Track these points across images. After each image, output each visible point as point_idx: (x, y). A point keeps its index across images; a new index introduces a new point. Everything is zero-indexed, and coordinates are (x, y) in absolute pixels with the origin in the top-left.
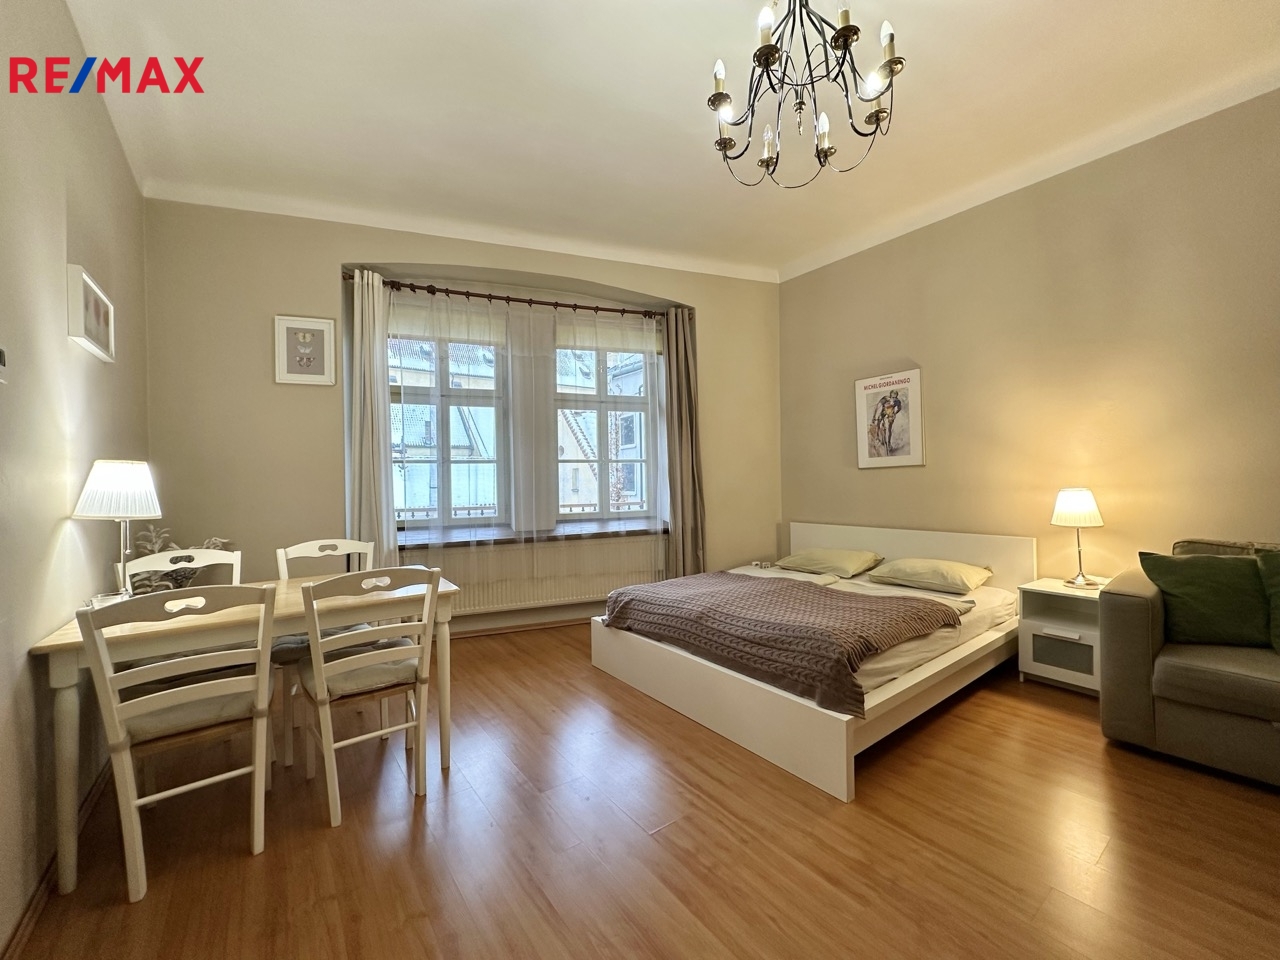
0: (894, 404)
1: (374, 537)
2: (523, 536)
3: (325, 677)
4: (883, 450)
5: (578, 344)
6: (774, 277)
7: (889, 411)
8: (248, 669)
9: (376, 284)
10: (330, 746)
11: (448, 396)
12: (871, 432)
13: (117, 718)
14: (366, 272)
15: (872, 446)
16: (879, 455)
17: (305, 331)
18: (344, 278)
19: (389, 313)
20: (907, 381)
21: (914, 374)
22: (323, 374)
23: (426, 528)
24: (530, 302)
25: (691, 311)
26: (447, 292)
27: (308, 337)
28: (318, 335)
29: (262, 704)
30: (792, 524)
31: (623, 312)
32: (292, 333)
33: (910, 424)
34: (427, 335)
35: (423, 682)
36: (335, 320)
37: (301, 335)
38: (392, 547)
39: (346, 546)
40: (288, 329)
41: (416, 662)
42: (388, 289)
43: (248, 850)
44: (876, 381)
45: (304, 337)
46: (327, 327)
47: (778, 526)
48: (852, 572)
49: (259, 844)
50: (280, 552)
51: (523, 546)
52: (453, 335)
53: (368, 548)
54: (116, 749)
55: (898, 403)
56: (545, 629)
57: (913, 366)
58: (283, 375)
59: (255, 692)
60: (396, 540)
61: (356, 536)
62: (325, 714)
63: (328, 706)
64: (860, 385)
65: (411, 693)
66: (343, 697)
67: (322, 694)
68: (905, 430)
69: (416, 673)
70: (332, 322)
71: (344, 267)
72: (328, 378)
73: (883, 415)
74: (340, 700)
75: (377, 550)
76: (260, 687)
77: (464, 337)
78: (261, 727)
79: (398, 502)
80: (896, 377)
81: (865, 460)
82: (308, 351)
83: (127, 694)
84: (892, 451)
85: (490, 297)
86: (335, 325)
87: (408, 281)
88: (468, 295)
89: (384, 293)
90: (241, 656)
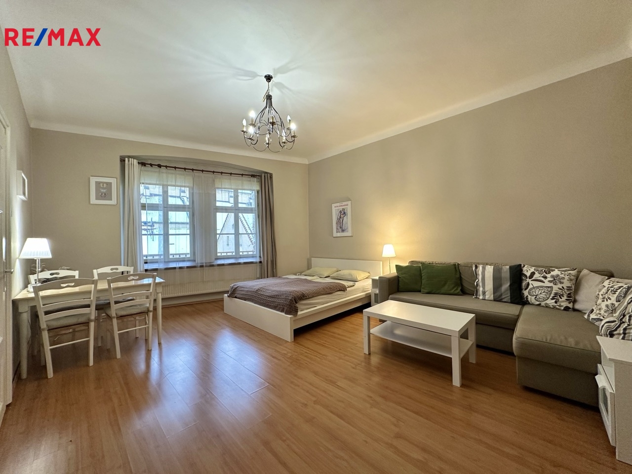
0: (343, 213)
1: (134, 264)
2: (199, 265)
3: (114, 310)
4: (340, 230)
5: (223, 187)
6: (306, 162)
7: (342, 216)
8: (88, 306)
9: (135, 164)
10: (117, 333)
11: (167, 208)
12: (337, 223)
13: (44, 320)
14: (130, 159)
15: (337, 229)
16: (339, 232)
17: (103, 183)
18: (121, 161)
19: (140, 174)
20: (347, 205)
21: (349, 203)
22: (111, 200)
23: (157, 262)
24: (203, 171)
25: (271, 176)
26: (166, 167)
27: (105, 185)
28: (109, 184)
29: (93, 317)
30: (312, 259)
31: (242, 175)
32: (98, 183)
33: (348, 220)
34: (158, 183)
35: (151, 311)
36: (117, 179)
37: (102, 184)
38: (142, 270)
39: (121, 268)
40: (96, 182)
41: (148, 305)
42: (140, 165)
43: (88, 365)
44: (338, 204)
45: (103, 185)
46: (113, 181)
47: (308, 259)
48: (326, 275)
49: (91, 363)
50: (95, 271)
51: (199, 268)
52: (169, 183)
53: (131, 269)
54: (44, 330)
55: (344, 213)
56: (209, 302)
57: (349, 200)
58: (93, 200)
59: (90, 314)
60: (143, 267)
61: (126, 264)
62: (115, 321)
63: (116, 319)
64: (333, 205)
65: (146, 315)
66: (121, 316)
67: (114, 315)
68: (347, 223)
69: (148, 309)
70: (115, 179)
71: (121, 156)
72: (113, 202)
73: (340, 217)
74: (120, 317)
75: (135, 270)
76: (92, 312)
77: (174, 184)
78: (92, 325)
79: (145, 252)
80: (344, 203)
81: (335, 234)
82: (104, 191)
83: (47, 313)
84: (343, 231)
85: (185, 169)
86: (117, 180)
87: (149, 162)
88: (175, 168)
89: (138, 168)
90: (86, 302)
